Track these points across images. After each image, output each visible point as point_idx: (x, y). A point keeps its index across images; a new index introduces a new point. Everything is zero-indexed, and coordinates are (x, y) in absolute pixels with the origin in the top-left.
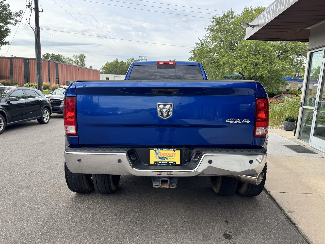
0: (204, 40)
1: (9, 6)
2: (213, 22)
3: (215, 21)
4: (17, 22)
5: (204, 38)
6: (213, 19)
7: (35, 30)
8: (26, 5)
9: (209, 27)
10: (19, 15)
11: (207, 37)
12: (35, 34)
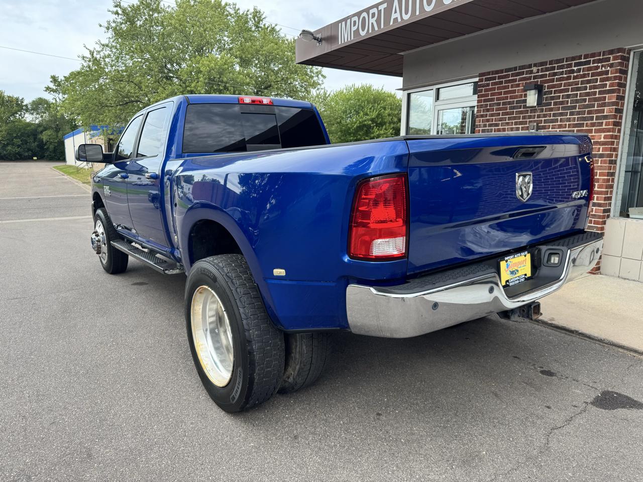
0: (99, 52)
2: (117, 13)
3: (120, 12)
5: (98, 48)
6: (116, 6)
9: (109, 23)
11: (103, 45)
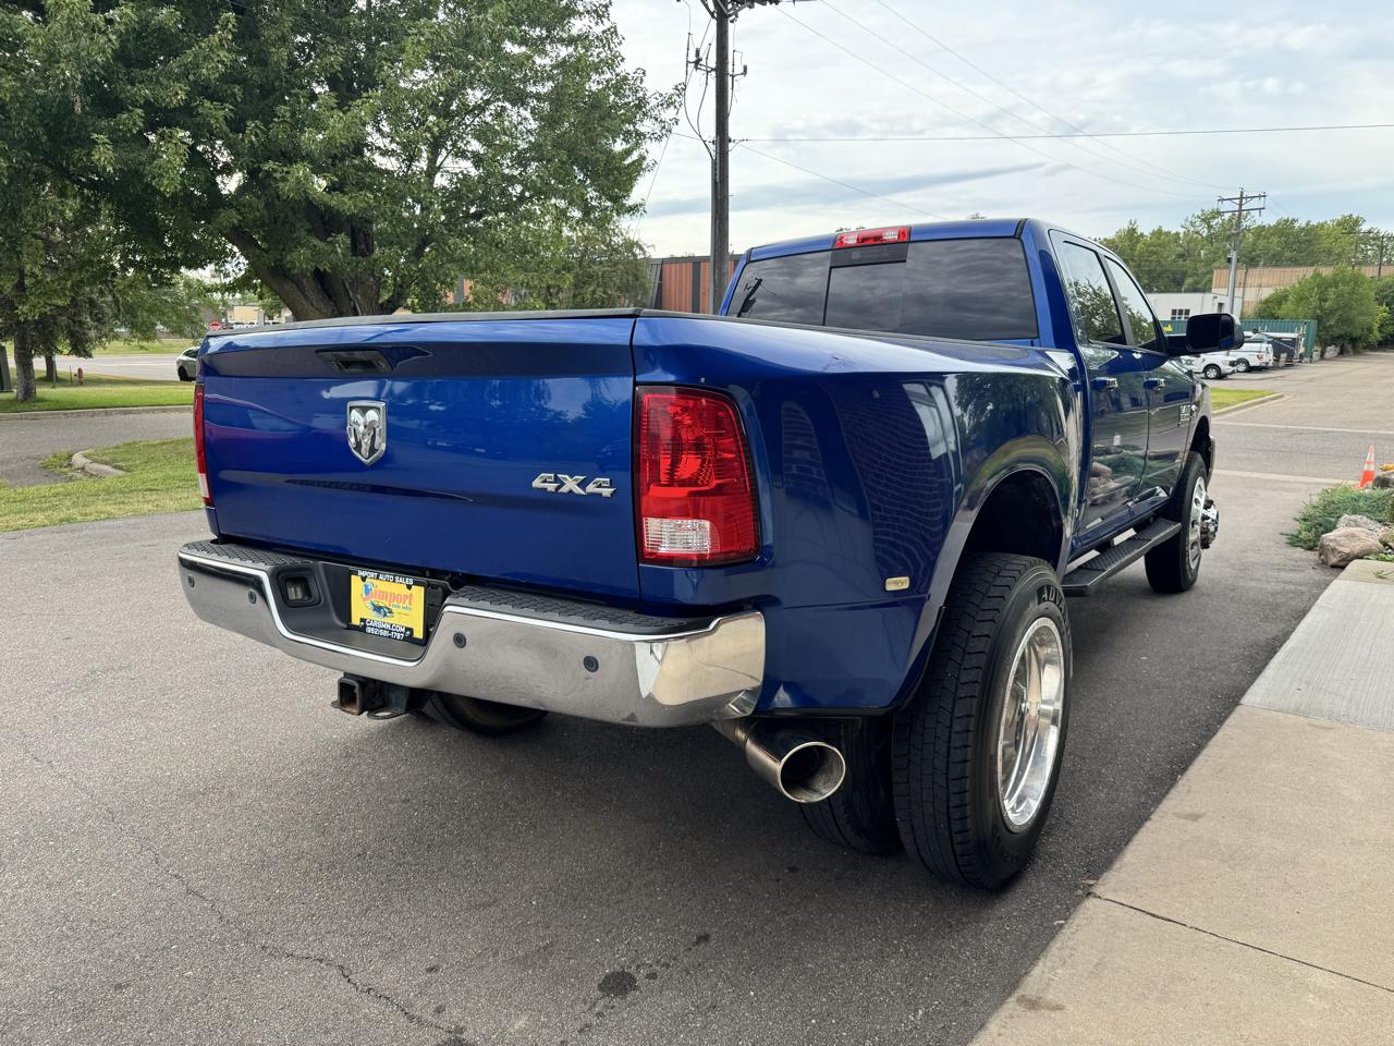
1: (644, 73)
4: (666, 130)
7: (712, 147)
8: (688, 62)
10: (672, 103)
12: (714, 163)
